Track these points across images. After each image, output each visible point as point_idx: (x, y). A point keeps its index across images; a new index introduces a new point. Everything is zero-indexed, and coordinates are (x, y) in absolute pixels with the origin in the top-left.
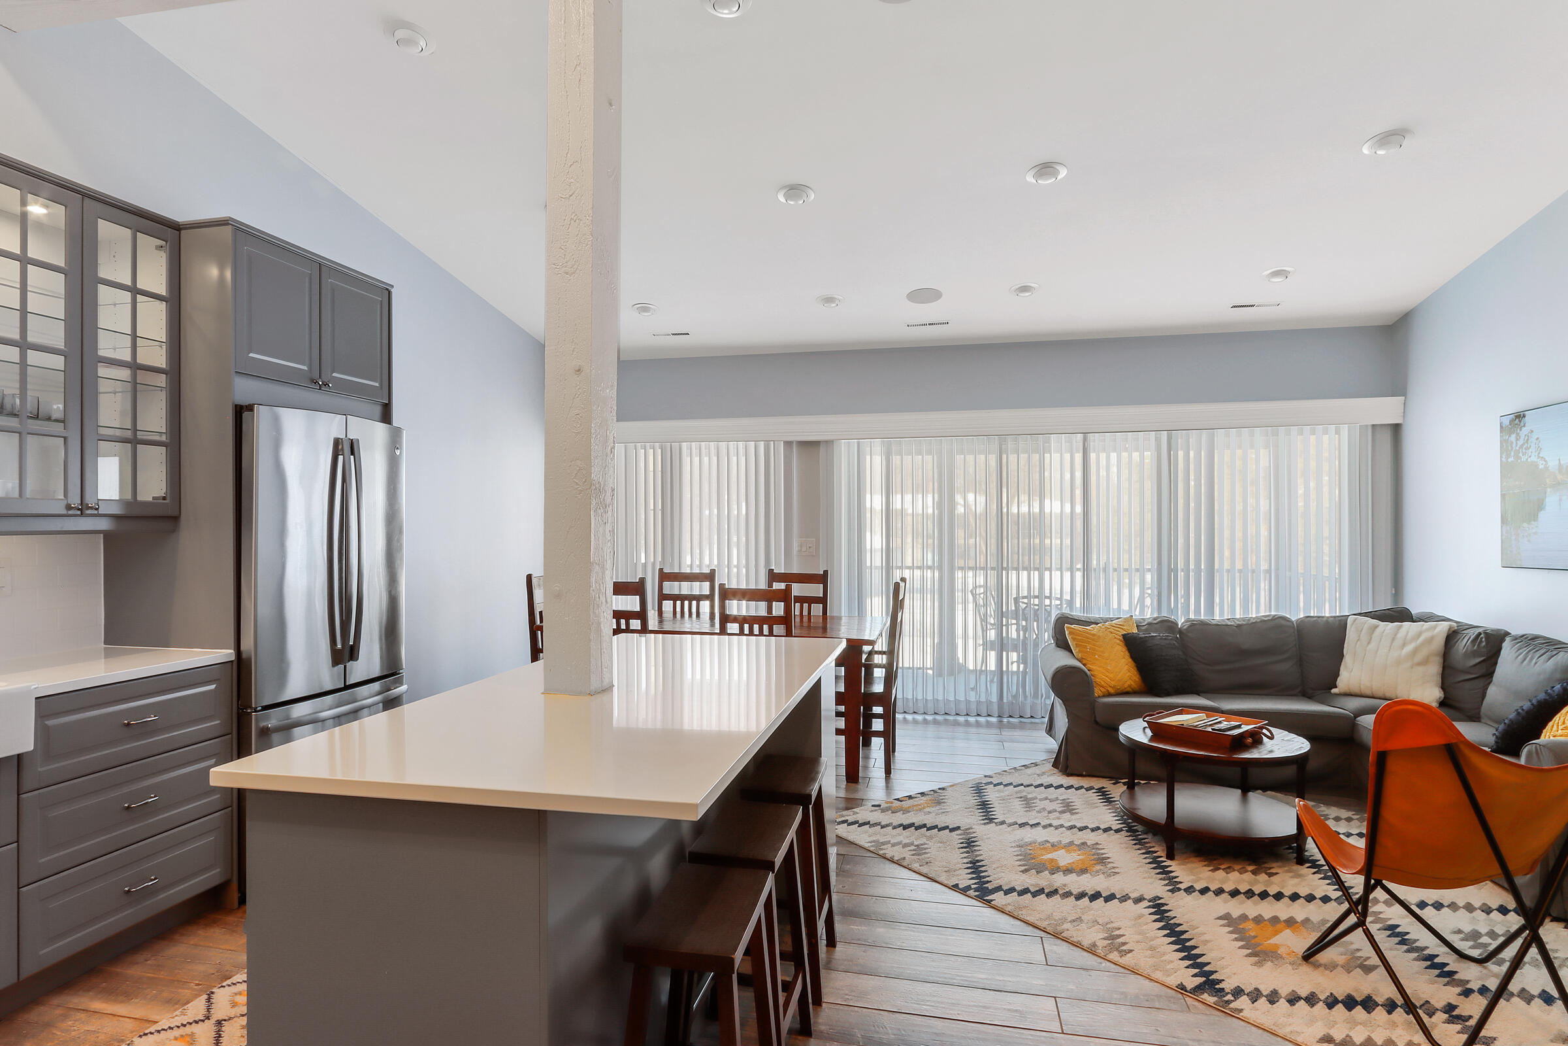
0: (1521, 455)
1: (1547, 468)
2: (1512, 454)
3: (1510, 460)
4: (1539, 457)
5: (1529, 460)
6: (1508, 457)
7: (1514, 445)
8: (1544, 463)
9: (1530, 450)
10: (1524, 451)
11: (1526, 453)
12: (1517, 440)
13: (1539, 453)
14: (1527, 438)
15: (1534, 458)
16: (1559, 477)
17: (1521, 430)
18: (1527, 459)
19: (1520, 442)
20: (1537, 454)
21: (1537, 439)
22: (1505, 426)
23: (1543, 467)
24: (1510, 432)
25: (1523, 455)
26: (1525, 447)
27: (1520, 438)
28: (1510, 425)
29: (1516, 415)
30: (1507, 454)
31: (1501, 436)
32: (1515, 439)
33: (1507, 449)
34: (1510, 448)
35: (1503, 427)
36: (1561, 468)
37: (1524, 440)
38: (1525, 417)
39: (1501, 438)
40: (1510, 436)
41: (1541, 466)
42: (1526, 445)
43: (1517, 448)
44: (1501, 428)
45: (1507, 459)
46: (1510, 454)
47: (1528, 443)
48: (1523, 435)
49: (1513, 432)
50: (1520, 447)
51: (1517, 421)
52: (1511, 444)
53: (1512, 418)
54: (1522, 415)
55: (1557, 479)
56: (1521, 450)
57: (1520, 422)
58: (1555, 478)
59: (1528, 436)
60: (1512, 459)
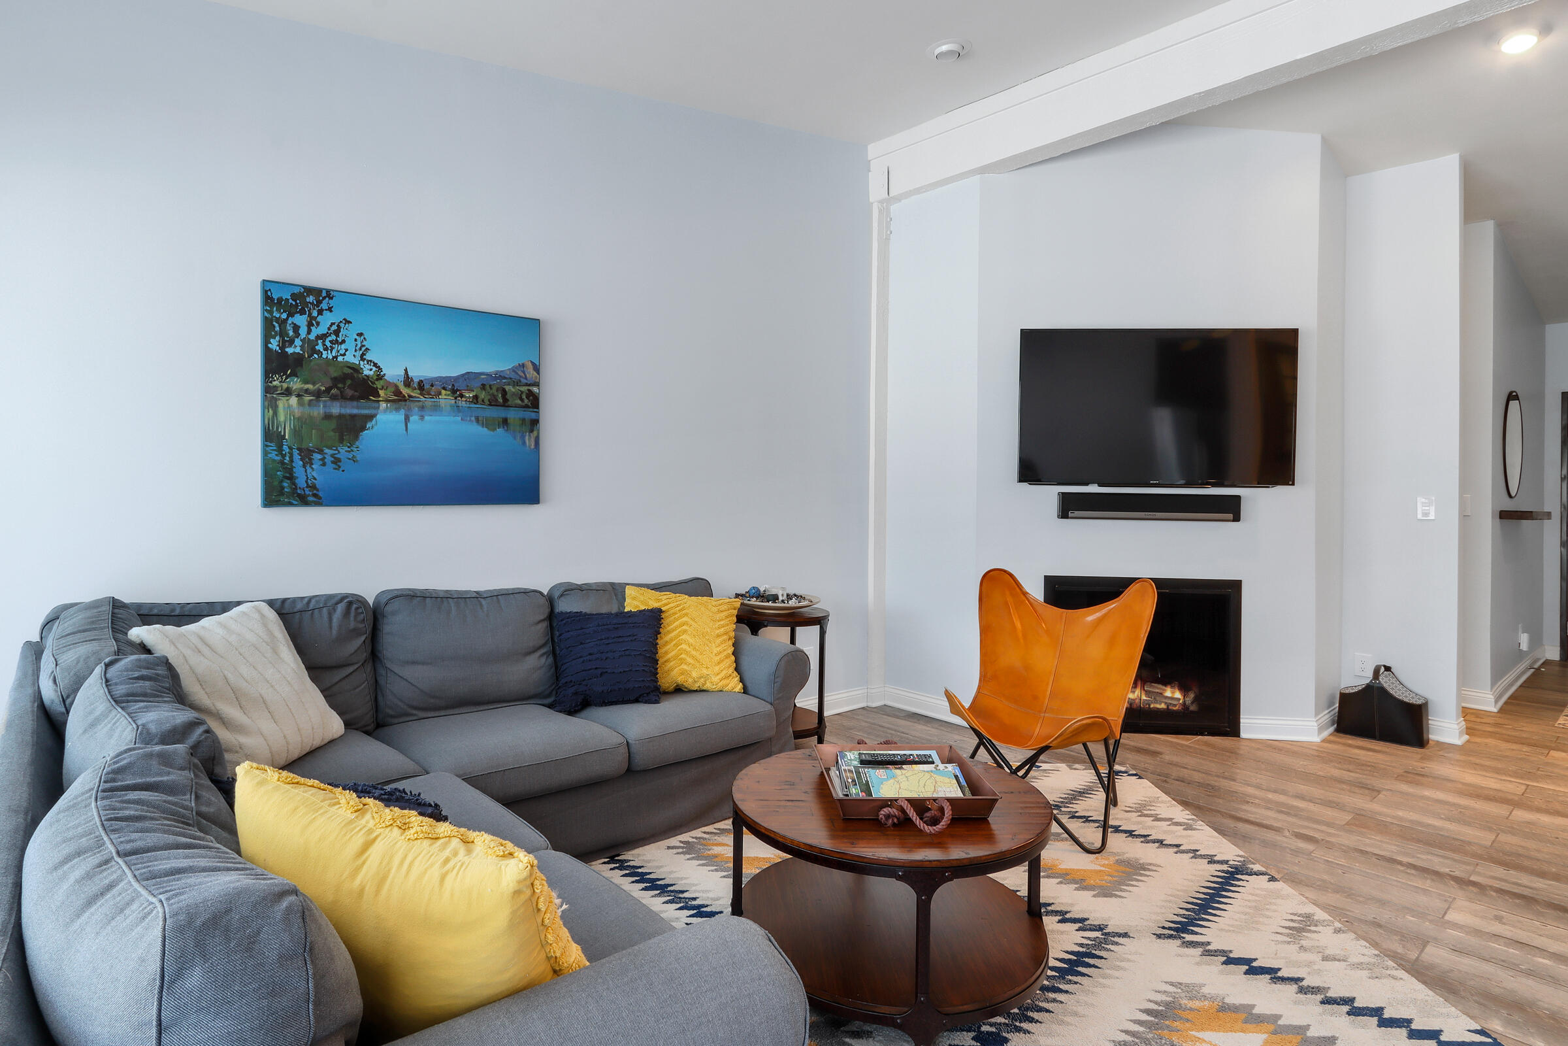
0: (320, 347)
1: (380, 377)
2: (298, 342)
3: (290, 350)
4: (362, 359)
5: (340, 359)
6: (287, 342)
7: (303, 331)
8: (374, 369)
9: (343, 346)
10: (328, 344)
11: (332, 349)
12: (310, 325)
13: (363, 355)
14: (334, 327)
15: (351, 358)
16: (405, 391)
17: (320, 312)
18: (336, 357)
19: (316, 332)
20: (359, 354)
21: (360, 335)
22: (280, 300)
23: (371, 373)
24: (293, 310)
25: (326, 349)
26: (330, 338)
27: (318, 324)
28: (291, 301)
29: (310, 290)
30: (284, 341)
31: (266, 310)
32: (306, 323)
33: (283, 333)
34: (291, 333)
35: (272, 299)
36: (408, 381)
37: (329, 329)
38: (332, 298)
39: (266, 314)
40: (292, 316)
41: (366, 372)
42: (334, 337)
43: (310, 337)
44: (267, 299)
45: (282, 348)
46: (291, 342)
47: (337, 336)
48: (326, 322)
49: (302, 312)
50: (318, 337)
51: (311, 299)
52: (296, 328)
53: (296, 290)
54: (324, 294)
55: (401, 393)
56: (320, 342)
57: (319, 302)
58: (398, 392)
59: (338, 326)
60: (298, 350)
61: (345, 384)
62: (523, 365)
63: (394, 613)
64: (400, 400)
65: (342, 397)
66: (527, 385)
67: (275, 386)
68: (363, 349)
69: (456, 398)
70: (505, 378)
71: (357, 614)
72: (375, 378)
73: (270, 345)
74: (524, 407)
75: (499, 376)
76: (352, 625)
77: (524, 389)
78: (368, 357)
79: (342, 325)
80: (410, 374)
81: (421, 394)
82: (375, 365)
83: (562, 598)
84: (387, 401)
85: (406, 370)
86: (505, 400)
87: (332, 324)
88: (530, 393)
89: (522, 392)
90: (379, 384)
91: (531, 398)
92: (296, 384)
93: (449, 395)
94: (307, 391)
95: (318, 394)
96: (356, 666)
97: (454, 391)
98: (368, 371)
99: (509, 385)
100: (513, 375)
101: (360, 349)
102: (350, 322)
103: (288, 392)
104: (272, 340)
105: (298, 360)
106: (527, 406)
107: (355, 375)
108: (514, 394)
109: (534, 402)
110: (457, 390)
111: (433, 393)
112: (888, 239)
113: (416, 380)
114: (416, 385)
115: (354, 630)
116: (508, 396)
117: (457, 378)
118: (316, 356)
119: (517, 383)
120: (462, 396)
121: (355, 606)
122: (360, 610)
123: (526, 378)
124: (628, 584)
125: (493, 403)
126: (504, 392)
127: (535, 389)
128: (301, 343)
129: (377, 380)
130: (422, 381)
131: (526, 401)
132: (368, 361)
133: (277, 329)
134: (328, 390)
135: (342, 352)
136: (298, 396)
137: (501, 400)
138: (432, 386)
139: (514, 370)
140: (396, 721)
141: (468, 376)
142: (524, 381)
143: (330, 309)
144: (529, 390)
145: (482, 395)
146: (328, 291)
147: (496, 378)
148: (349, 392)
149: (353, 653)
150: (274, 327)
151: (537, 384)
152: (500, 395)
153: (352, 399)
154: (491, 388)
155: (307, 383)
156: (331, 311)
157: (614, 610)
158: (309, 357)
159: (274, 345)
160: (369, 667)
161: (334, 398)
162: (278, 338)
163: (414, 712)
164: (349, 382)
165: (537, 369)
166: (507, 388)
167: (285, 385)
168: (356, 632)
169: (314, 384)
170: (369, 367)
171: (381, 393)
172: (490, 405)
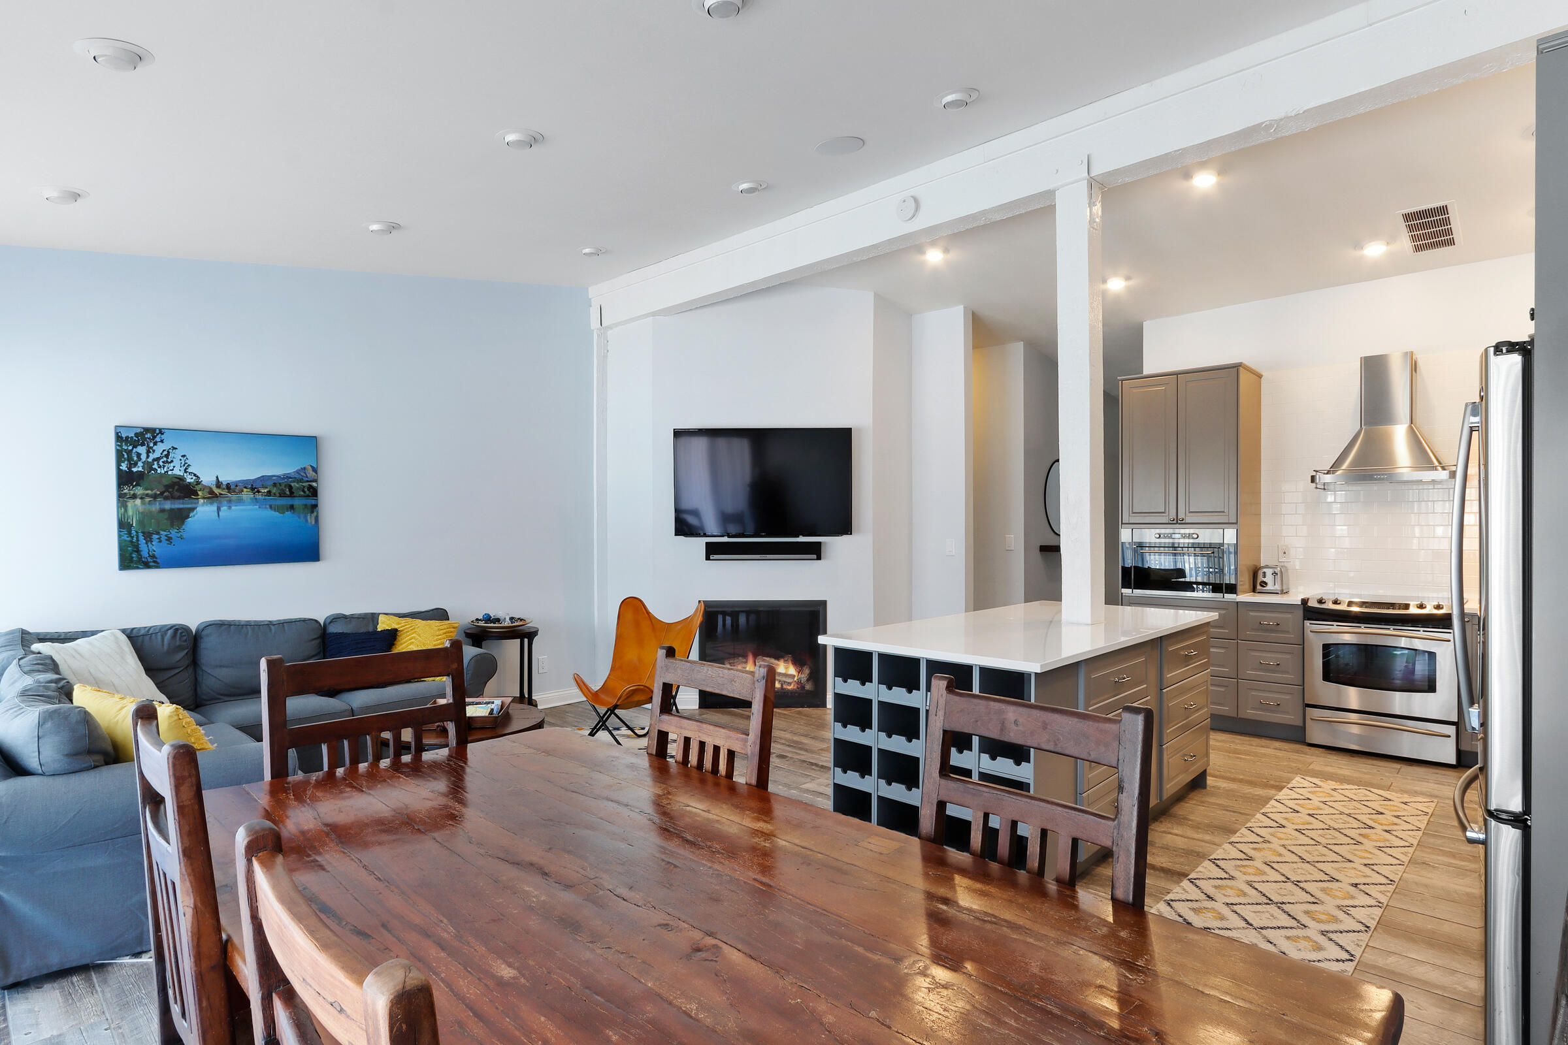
0: (155, 466)
1: (198, 483)
2: (140, 464)
3: (134, 470)
4: (186, 472)
5: (170, 473)
6: (133, 464)
7: (144, 457)
8: (194, 478)
9: (172, 465)
10: (161, 464)
11: (164, 466)
12: (148, 452)
13: (186, 469)
14: (165, 453)
15: (178, 472)
16: (217, 491)
17: (155, 444)
18: (167, 472)
19: (152, 456)
20: (183, 469)
21: (184, 456)
22: (127, 438)
23: (192, 480)
24: (136, 444)
25: (160, 467)
26: (162, 460)
27: (154, 451)
28: (134, 438)
29: (147, 430)
30: (131, 464)
31: (118, 445)
32: (145, 451)
33: (130, 459)
34: (135, 458)
35: (122, 437)
36: (219, 484)
37: (161, 454)
38: (163, 434)
39: (118, 448)
40: (136, 447)
41: (189, 480)
42: (165, 459)
43: (148, 460)
44: (118, 438)
45: (129, 468)
46: (136, 464)
47: (168, 458)
48: (159, 450)
49: (143, 445)
50: (154, 460)
51: (148, 435)
52: (139, 455)
53: (138, 431)
54: (158, 431)
55: (214, 492)
56: (155, 463)
57: (154, 437)
58: (211, 492)
59: (168, 452)
60: (140, 469)
61: (173, 489)
62: (305, 468)
63: (207, 636)
64: (214, 497)
65: (172, 497)
66: (308, 481)
67: (125, 493)
68: (186, 465)
69: (254, 493)
70: (291, 478)
71: (181, 636)
72: (195, 483)
73: (121, 467)
74: (305, 497)
75: (287, 477)
76: (178, 643)
77: (306, 484)
78: (189, 470)
79: (171, 451)
80: (220, 480)
81: (228, 492)
82: (195, 475)
83: (331, 624)
84: (204, 498)
85: (217, 477)
86: (292, 493)
87: (164, 451)
88: (311, 487)
89: (304, 487)
90: (198, 488)
91: (311, 490)
92: (139, 491)
93: (249, 492)
94: (147, 495)
95: (155, 497)
96: (181, 669)
97: (252, 489)
98: (189, 479)
99: (294, 482)
100: (297, 476)
101: (184, 465)
102: (176, 449)
103: (134, 497)
104: (122, 464)
105: (141, 475)
106: (308, 496)
107: (181, 482)
108: (298, 488)
109: (314, 492)
110: (255, 488)
111: (237, 491)
112: (605, 356)
113: (224, 483)
114: (224, 487)
115: (179, 646)
116: (294, 490)
117: (255, 480)
118: (153, 472)
119: (301, 481)
120: (259, 492)
121: (180, 631)
122: (183, 634)
123: (307, 477)
124: (380, 614)
125: (282, 495)
126: (290, 488)
127: (314, 484)
128: (142, 464)
129: (196, 485)
130: (229, 484)
131: (307, 492)
132: (190, 473)
133: (126, 456)
134: (162, 493)
135: (171, 468)
136: (141, 498)
137: (288, 493)
138: (237, 486)
139: (297, 472)
140: (208, 703)
141: (263, 478)
142: (306, 479)
143: (162, 441)
144: (309, 485)
145: (274, 491)
146: (160, 430)
147: (284, 478)
148: (177, 494)
149: (180, 660)
150: (124, 455)
151: (316, 481)
152: (287, 490)
153: (179, 498)
154: (280, 485)
155: (147, 490)
156: (163, 442)
157: (371, 629)
158: (148, 473)
159: (124, 467)
160: (191, 670)
161: (166, 498)
162: (126, 462)
163: (222, 697)
164: (176, 487)
165: (315, 470)
166: (292, 484)
167: (132, 492)
168: (180, 648)
169: (152, 490)
170: (191, 477)
171: (200, 493)
172: (280, 497)
